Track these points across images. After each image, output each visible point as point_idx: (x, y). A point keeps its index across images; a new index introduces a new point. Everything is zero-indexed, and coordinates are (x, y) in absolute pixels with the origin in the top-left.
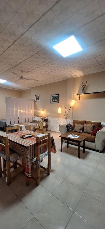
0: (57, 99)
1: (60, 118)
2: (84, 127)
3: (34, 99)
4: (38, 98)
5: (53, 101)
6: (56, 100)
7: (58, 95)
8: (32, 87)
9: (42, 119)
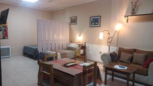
2: (133, 57)
3: (69, 21)
4: (74, 21)
5: (93, 24)
6: (97, 24)
7: (99, 17)
8: (66, 7)
9: (79, 45)
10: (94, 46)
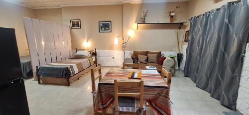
0: (108, 27)
1: (113, 50)
2: (148, 58)
3: (69, 24)
4: (76, 24)
5: (103, 29)
6: (107, 29)
7: (110, 23)
8: (62, 6)
9: (90, 52)
10: (106, 51)
